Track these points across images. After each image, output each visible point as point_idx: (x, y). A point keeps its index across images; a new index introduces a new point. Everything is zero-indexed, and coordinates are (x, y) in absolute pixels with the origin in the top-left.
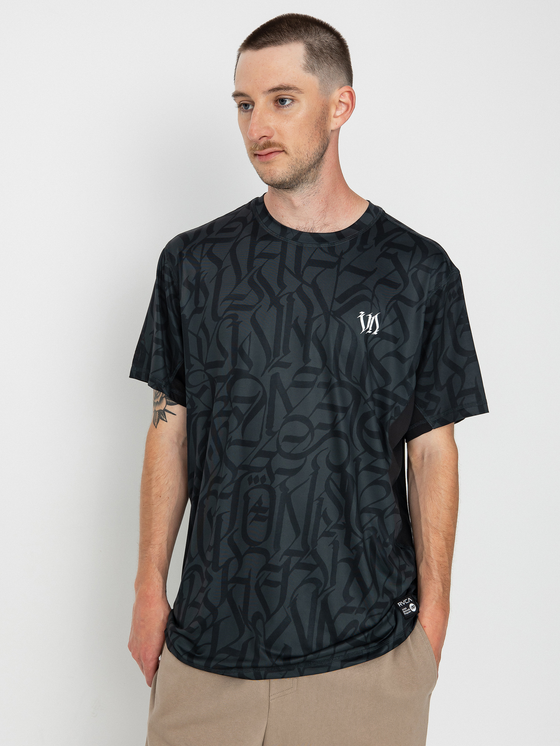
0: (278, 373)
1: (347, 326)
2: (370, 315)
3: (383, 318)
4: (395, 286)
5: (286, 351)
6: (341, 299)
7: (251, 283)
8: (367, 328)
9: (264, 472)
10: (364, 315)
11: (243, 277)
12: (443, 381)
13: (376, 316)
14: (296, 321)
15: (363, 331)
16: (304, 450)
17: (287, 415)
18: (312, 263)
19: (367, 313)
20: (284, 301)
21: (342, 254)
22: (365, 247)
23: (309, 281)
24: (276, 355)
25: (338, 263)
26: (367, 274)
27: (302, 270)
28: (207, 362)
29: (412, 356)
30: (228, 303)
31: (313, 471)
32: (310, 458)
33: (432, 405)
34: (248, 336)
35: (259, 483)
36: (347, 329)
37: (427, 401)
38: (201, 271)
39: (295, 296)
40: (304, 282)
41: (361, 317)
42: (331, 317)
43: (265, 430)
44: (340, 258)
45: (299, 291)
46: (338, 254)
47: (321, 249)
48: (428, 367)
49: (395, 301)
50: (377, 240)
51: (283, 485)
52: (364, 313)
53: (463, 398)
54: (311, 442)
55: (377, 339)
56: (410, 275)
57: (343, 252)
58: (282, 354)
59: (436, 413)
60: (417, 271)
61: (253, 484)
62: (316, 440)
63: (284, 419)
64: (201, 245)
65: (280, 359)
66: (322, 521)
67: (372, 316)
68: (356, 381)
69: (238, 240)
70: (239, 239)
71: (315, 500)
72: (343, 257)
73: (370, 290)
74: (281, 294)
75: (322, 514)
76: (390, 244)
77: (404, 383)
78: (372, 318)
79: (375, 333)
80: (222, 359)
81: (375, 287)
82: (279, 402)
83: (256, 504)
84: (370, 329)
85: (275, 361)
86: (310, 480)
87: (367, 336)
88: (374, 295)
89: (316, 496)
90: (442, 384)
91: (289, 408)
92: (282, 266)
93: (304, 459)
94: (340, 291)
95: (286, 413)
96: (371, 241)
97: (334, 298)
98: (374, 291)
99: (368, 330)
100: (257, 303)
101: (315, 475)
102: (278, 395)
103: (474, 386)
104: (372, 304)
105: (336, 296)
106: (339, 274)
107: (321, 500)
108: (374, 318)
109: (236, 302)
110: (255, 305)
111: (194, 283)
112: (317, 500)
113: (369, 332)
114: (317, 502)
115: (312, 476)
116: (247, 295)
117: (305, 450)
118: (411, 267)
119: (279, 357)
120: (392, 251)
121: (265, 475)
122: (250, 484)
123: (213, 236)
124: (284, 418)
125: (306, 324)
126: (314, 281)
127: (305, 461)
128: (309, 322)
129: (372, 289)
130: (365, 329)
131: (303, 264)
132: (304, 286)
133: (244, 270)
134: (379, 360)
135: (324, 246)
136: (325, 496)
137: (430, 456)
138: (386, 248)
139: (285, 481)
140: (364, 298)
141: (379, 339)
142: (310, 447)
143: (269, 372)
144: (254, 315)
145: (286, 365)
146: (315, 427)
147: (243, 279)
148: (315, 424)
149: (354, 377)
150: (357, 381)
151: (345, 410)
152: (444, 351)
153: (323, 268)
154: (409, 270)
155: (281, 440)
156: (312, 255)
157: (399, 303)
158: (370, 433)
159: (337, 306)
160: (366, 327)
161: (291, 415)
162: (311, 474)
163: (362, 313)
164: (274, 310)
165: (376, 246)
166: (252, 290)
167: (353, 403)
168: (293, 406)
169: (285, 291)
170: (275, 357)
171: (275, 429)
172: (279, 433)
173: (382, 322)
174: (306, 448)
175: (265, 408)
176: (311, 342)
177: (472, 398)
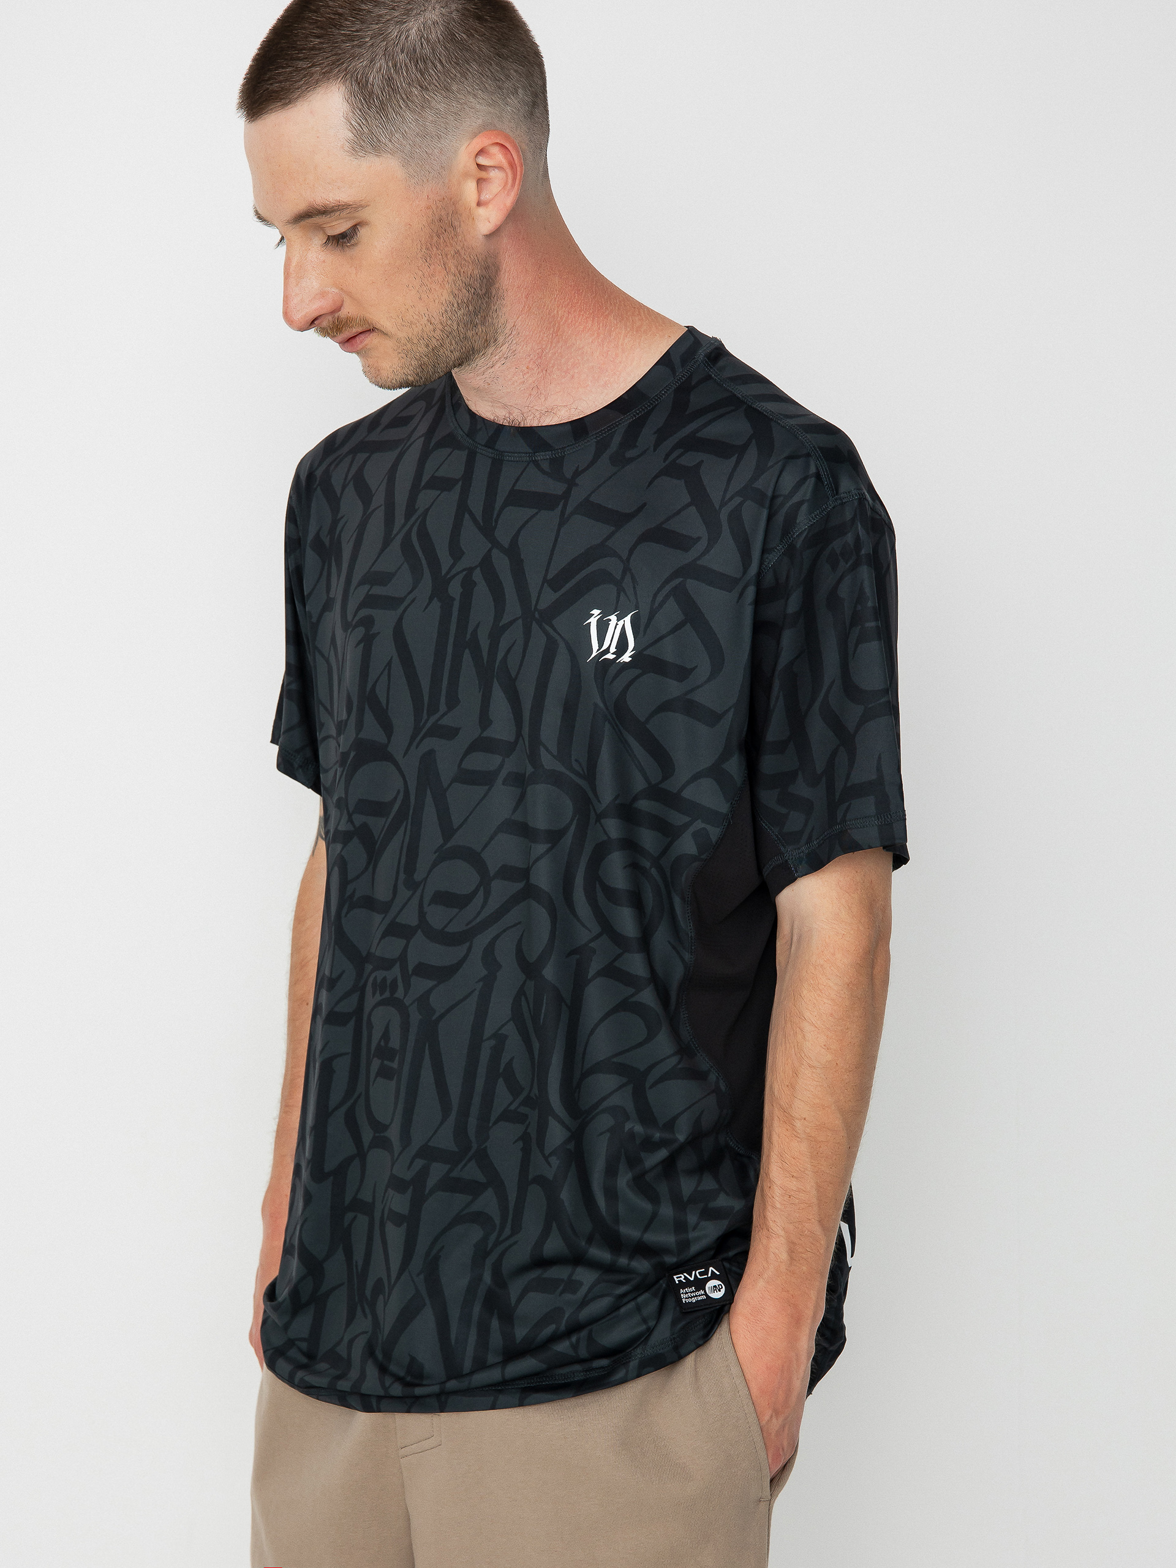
0: (431, 753)
1: (562, 645)
2: (613, 618)
3: (643, 621)
4: (678, 541)
5: (453, 701)
6: (555, 584)
7: (407, 546)
8: (605, 647)
9: (396, 969)
10: (599, 616)
11: (395, 532)
12: (819, 763)
13: (628, 619)
14: (475, 631)
15: (594, 654)
16: (467, 925)
17: (442, 846)
18: (517, 498)
19: (605, 613)
20: (455, 589)
21: (577, 473)
22: (630, 454)
23: (506, 540)
24: (433, 709)
25: (567, 495)
26: (619, 519)
27: (495, 516)
29: (730, 708)
30: (363, 590)
31: (484, 972)
32: (481, 941)
33: (795, 821)
34: (386, 666)
35: (387, 994)
36: (562, 648)
37: (783, 811)
38: (339, 516)
39: (477, 575)
40: (495, 544)
41: (593, 621)
42: (534, 625)
43: (402, 876)
44: (571, 483)
45: (486, 564)
46: (568, 474)
47: (536, 464)
48: (775, 729)
49: (677, 581)
50: (662, 435)
51: (423, 1000)
52: (599, 611)
54: (483, 907)
55: (634, 672)
56: (724, 516)
57: (580, 470)
58: (443, 708)
59: (805, 837)
60: (741, 504)
61: (378, 997)
62: (494, 904)
63: (436, 854)
64: (350, 457)
65: (439, 719)
66: (501, 1087)
67: (618, 620)
68: (582, 772)
69: (407, 446)
70: (408, 444)
71: (487, 1040)
73: (620, 557)
74: (454, 572)
75: (501, 1070)
76: (693, 444)
77: (716, 772)
78: (617, 624)
79: (626, 658)
81: (631, 552)
82: (430, 815)
83: (380, 1042)
84: (613, 649)
85: (429, 724)
86: (477, 993)
87: (603, 666)
88: (626, 570)
89: (489, 1030)
90: (819, 772)
91: (448, 831)
92: (462, 507)
93: (468, 944)
94: (560, 562)
95: (441, 841)
96: (647, 436)
97: (545, 580)
98: (628, 559)
99: (607, 651)
100: (410, 593)
101: (488, 983)
102: (429, 799)
104: (621, 590)
105: (550, 577)
106: (562, 523)
107: (500, 1040)
108: (621, 623)
109: (377, 590)
110: (406, 597)
111: (326, 540)
112: (491, 1038)
113: (610, 656)
114: (493, 1042)
115: (481, 984)
116: (396, 573)
117: (470, 926)
118: (728, 496)
119: (437, 716)
120: (689, 460)
121: (396, 977)
123: (374, 437)
124: (435, 853)
125: (490, 639)
126: (514, 542)
127: (470, 949)
128: (496, 635)
129: (625, 556)
130: (598, 650)
131: (499, 503)
132: (495, 553)
133: (399, 519)
134: (642, 719)
135: (542, 456)
136: (511, 1030)
138: (680, 451)
139: (429, 992)
140: (605, 577)
141: (638, 672)
142: (478, 920)
143: (417, 748)
144: (401, 619)
145: (450, 733)
146: (492, 873)
147: (394, 538)
148: (493, 868)
149: (576, 760)
150: (584, 772)
151: (554, 837)
152: (822, 694)
153: (536, 511)
154: (723, 504)
155: (426, 900)
156: (517, 480)
157: (692, 585)
158: (611, 894)
159: (549, 597)
160: (601, 644)
161: (449, 845)
162: (479, 981)
163: (596, 612)
164: (436, 604)
165: (655, 450)
166: (406, 561)
167: (575, 821)
168: (455, 827)
169: (459, 567)
170: (431, 713)
171: (418, 876)
172: (425, 884)
173: (641, 632)
174: (475, 918)
175: (406, 829)
176: (495, 680)
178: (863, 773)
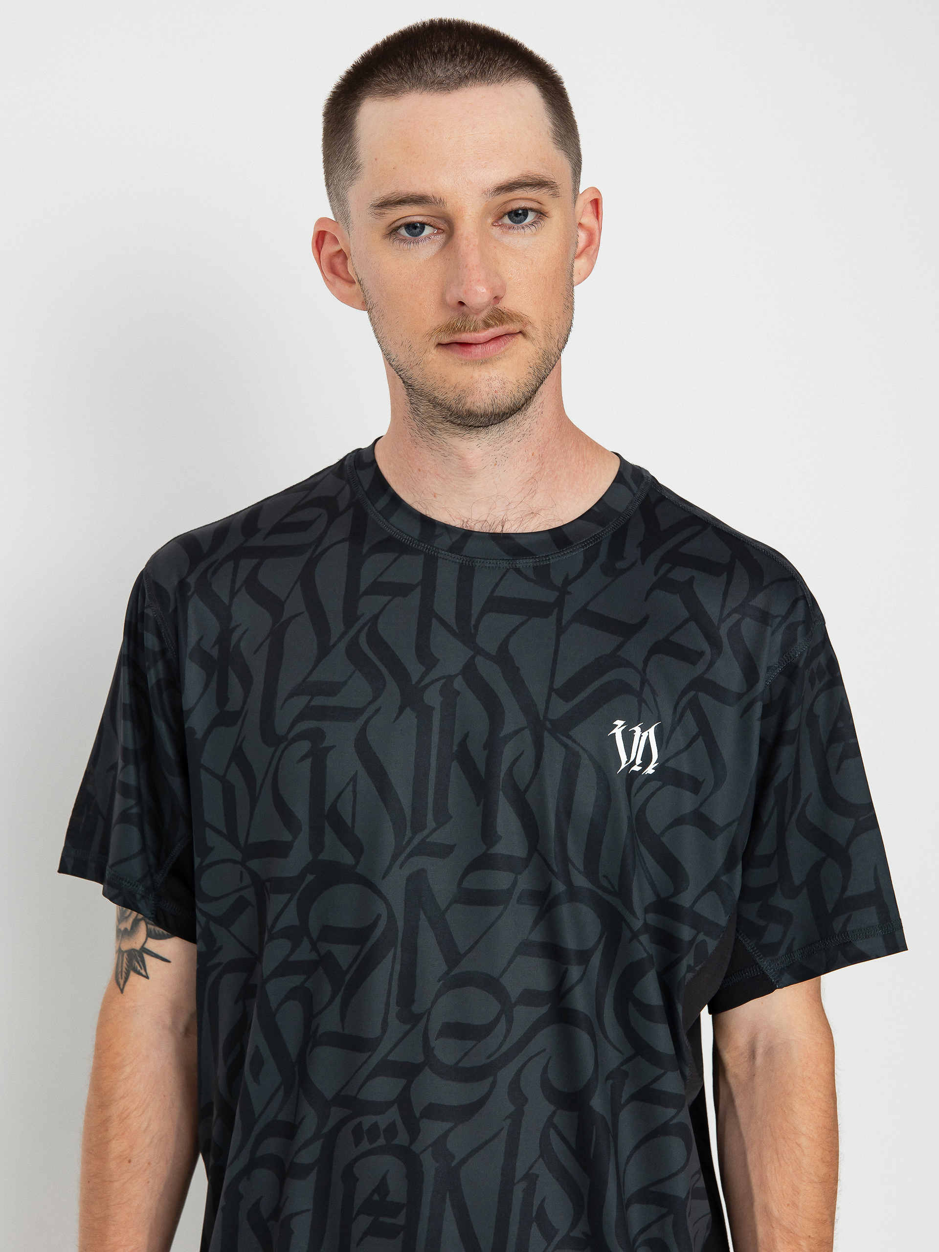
0: (421, 872)
1: (584, 756)
2: (637, 729)
3: (666, 732)
4: (689, 656)
5: (443, 817)
6: (569, 691)
7: (354, 654)
8: (632, 759)
9: (393, 1114)
10: (624, 727)
11: (333, 639)
12: (798, 876)
13: (652, 730)
14: (463, 743)
15: (623, 766)
16: (489, 1057)
17: (447, 973)
18: (495, 604)
19: (630, 724)
20: (433, 697)
21: (567, 582)
22: (619, 565)
23: (493, 649)
24: (418, 825)
25: (559, 603)
26: (627, 630)
27: (473, 622)
28: (250, 841)
29: (734, 821)
30: (300, 703)
31: (512, 1108)
32: (506, 1075)
33: (773, 932)
34: (350, 780)
35: (381, 1141)
36: (585, 761)
37: (762, 923)
38: (233, 625)
39: (459, 684)
40: (479, 651)
41: (618, 732)
42: (546, 734)
43: (394, 1009)
44: (563, 591)
45: (469, 671)
46: (558, 581)
47: (518, 571)
48: (765, 846)
49: (691, 694)
50: (647, 548)
51: (441, 1142)
52: (623, 722)
53: (846, 916)
54: (506, 1037)
55: (656, 784)
56: (723, 632)
57: (570, 577)
58: (431, 823)
59: (783, 950)
60: (739, 622)
61: (365, 1145)
62: (518, 1032)
63: (441, 982)
64: (231, 564)
65: (428, 836)
66: (535, 1231)
67: (643, 731)
68: (610, 887)
69: (317, 553)
70: (320, 550)
71: (519, 1182)
72: (570, 589)
73: (635, 668)
74: (426, 681)
75: (534, 1215)
76: (676, 558)
77: (713, 886)
78: (641, 736)
79: (650, 770)
80: (286, 837)
81: (646, 661)
82: (428, 942)
83: (372, 1194)
84: (638, 761)
85: (415, 842)
86: (505, 1132)
87: (631, 777)
88: (644, 682)
89: (520, 1170)
90: (797, 882)
91: (453, 956)
92: (427, 614)
93: (491, 1079)
94: (565, 673)
95: (444, 968)
96: (632, 550)
97: (551, 689)
98: (644, 670)
99: (634, 763)
100: (370, 703)
101: (517, 1118)
102: (424, 922)
103: (873, 887)
104: (641, 701)
105: (557, 685)
106: (560, 630)
107: (531, 1179)
108: (645, 734)
109: (318, 701)
110: (365, 708)
111: (215, 653)
112: (522, 1179)
113: (636, 768)
114: (524, 1184)
115: (509, 1121)
116: (345, 682)
117: (492, 1059)
118: (726, 612)
119: (425, 833)
120: (680, 574)
121: (394, 1121)
122: (356, 1146)
123: (257, 541)
124: (439, 981)
125: (487, 751)
126: (503, 648)
127: (493, 1085)
128: (492, 746)
129: (640, 666)
130: (627, 762)
131: (476, 609)
132: (479, 660)
133: (336, 625)
134: (658, 833)
135: (523, 563)
136: (541, 1168)
137: (770, 1052)
138: (667, 566)
139: (446, 1134)
140: (623, 688)
141: (659, 783)
142: (503, 1051)
143: (401, 868)
144: (363, 730)
145: (445, 851)
146: (513, 1000)
147: (334, 645)
148: (514, 993)
149: (604, 876)
150: (612, 886)
151: (584, 957)
152: (800, 806)
153: (524, 618)
154: (721, 620)
155: (433, 1033)
156: (497, 585)
157: (705, 699)
158: (645, 1011)
159: (560, 708)
160: (629, 757)
161: (456, 971)
162: (507, 1118)
163: (619, 723)
164: (410, 717)
165: (643, 563)
166: (357, 672)
167: (604, 939)
168: (462, 951)
169: (434, 674)
170: (415, 831)
171: (416, 1008)
172: (428, 1016)
173: (664, 745)
174: (497, 1050)
175: (394, 958)
176: (501, 793)
177: (869, 916)
178: (859, 885)
